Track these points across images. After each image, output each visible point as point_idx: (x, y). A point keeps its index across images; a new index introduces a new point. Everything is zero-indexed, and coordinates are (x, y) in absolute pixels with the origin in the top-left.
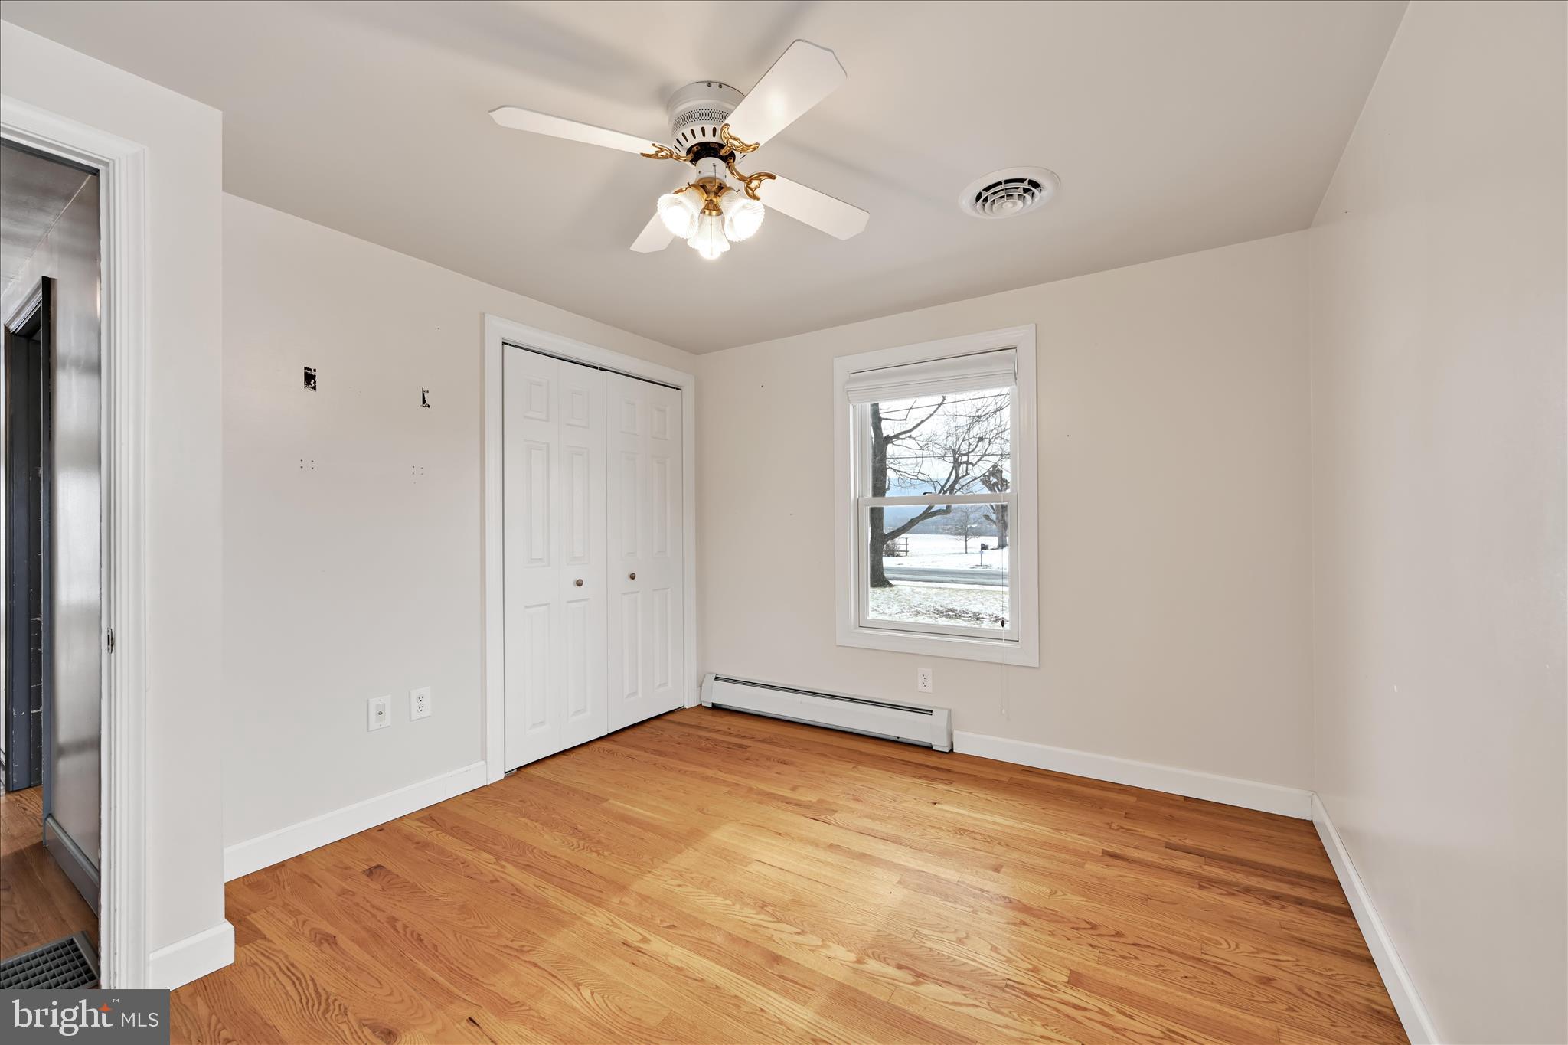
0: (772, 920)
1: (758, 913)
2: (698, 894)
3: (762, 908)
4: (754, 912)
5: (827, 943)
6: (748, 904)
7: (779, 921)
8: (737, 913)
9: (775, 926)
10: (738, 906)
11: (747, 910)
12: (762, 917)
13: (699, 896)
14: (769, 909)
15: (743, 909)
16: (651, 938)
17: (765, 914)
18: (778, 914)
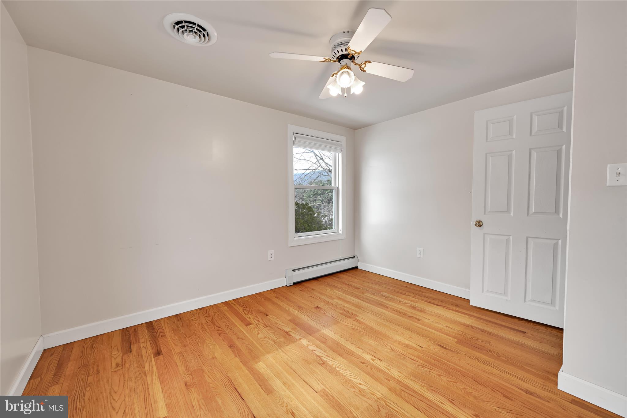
0: (322, 357)
1: (327, 361)
2: (351, 377)
3: (324, 363)
4: (328, 362)
5: (306, 346)
6: (329, 366)
7: (319, 356)
8: (335, 363)
9: (322, 355)
10: (334, 366)
11: (331, 364)
12: (325, 359)
13: (351, 375)
14: (321, 362)
15: (332, 364)
16: (370, 360)
17: (323, 360)
18: (318, 359)
